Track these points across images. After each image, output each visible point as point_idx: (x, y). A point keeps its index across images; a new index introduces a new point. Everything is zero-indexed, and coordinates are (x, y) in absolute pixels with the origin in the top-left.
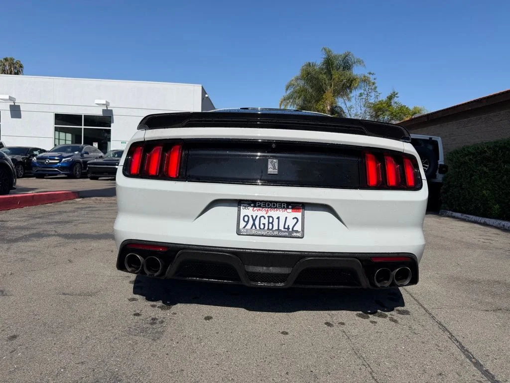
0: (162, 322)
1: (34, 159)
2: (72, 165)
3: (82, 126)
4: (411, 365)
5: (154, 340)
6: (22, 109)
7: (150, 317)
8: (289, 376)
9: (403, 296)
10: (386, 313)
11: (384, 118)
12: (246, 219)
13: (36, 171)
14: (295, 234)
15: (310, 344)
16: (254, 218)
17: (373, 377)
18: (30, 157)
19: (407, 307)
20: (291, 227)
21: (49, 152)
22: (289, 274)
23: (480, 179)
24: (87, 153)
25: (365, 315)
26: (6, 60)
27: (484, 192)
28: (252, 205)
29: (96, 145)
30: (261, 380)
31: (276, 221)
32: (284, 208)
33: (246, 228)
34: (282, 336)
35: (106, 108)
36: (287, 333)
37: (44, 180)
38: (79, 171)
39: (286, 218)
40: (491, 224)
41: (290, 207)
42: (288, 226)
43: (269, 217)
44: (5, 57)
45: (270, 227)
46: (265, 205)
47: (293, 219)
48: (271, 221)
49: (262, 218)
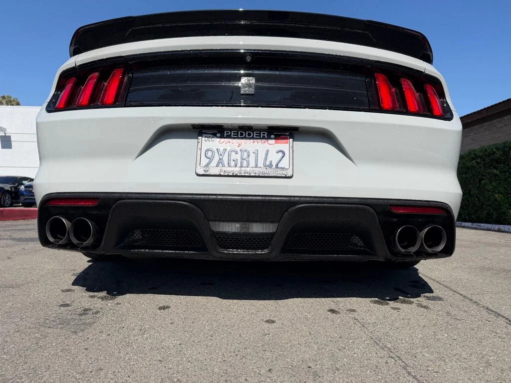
0: (97, 313)
1: (22, 188)
4: (464, 356)
5: (75, 333)
6: (12, 139)
7: (83, 307)
8: (274, 376)
9: (428, 283)
10: (412, 299)
12: (209, 154)
13: (24, 200)
14: (279, 173)
15: (307, 333)
17: (409, 373)
18: (18, 186)
19: (436, 293)
20: (274, 164)
22: (273, 234)
23: (491, 183)
25: (382, 301)
26: (3, 97)
27: (497, 196)
28: (218, 135)
30: (226, 381)
31: (253, 157)
32: (264, 138)
33: (210, 166)
34: (266, 325)
36: (273, 322)
39: (268, 151)
40: (506, 230)
41: (273, 136)
42: (271, 162)
44: (2, 95)
45: (245, 165)
46: (237, 135)
47: (278, 152)
48: (245, 156)
49: (233, 153)
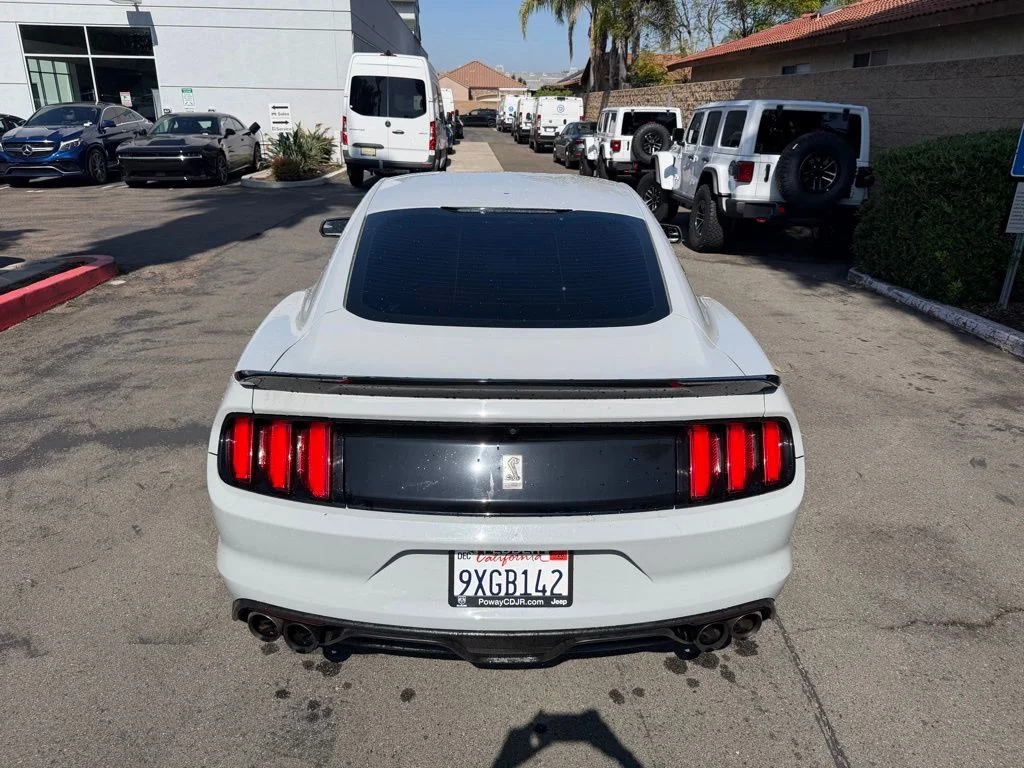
0: (328, 713)
2: (84, 154)
3: (87, 54)
7: (306, 698)
10: (717, 654)
11: (756, 10)
12: (465, 577)
13: (9, 172)
14: (556, 602)
16: (480, 575)
20: (549, 589)
21: (27, 124)
23: (934, 224)
24: (111, 124)
25: (679, 662)
29: (126, 98)
31: (521, 579)
33: (466, 594)
35: (134, 9)
37: (30, 191)
38: (101, 167)
39: (540, 571)
42: (544, 586)
43: (507, 571)
45: (511, 591)
47: (553, 572)
48: (511, 579)
49: (495, 574)
